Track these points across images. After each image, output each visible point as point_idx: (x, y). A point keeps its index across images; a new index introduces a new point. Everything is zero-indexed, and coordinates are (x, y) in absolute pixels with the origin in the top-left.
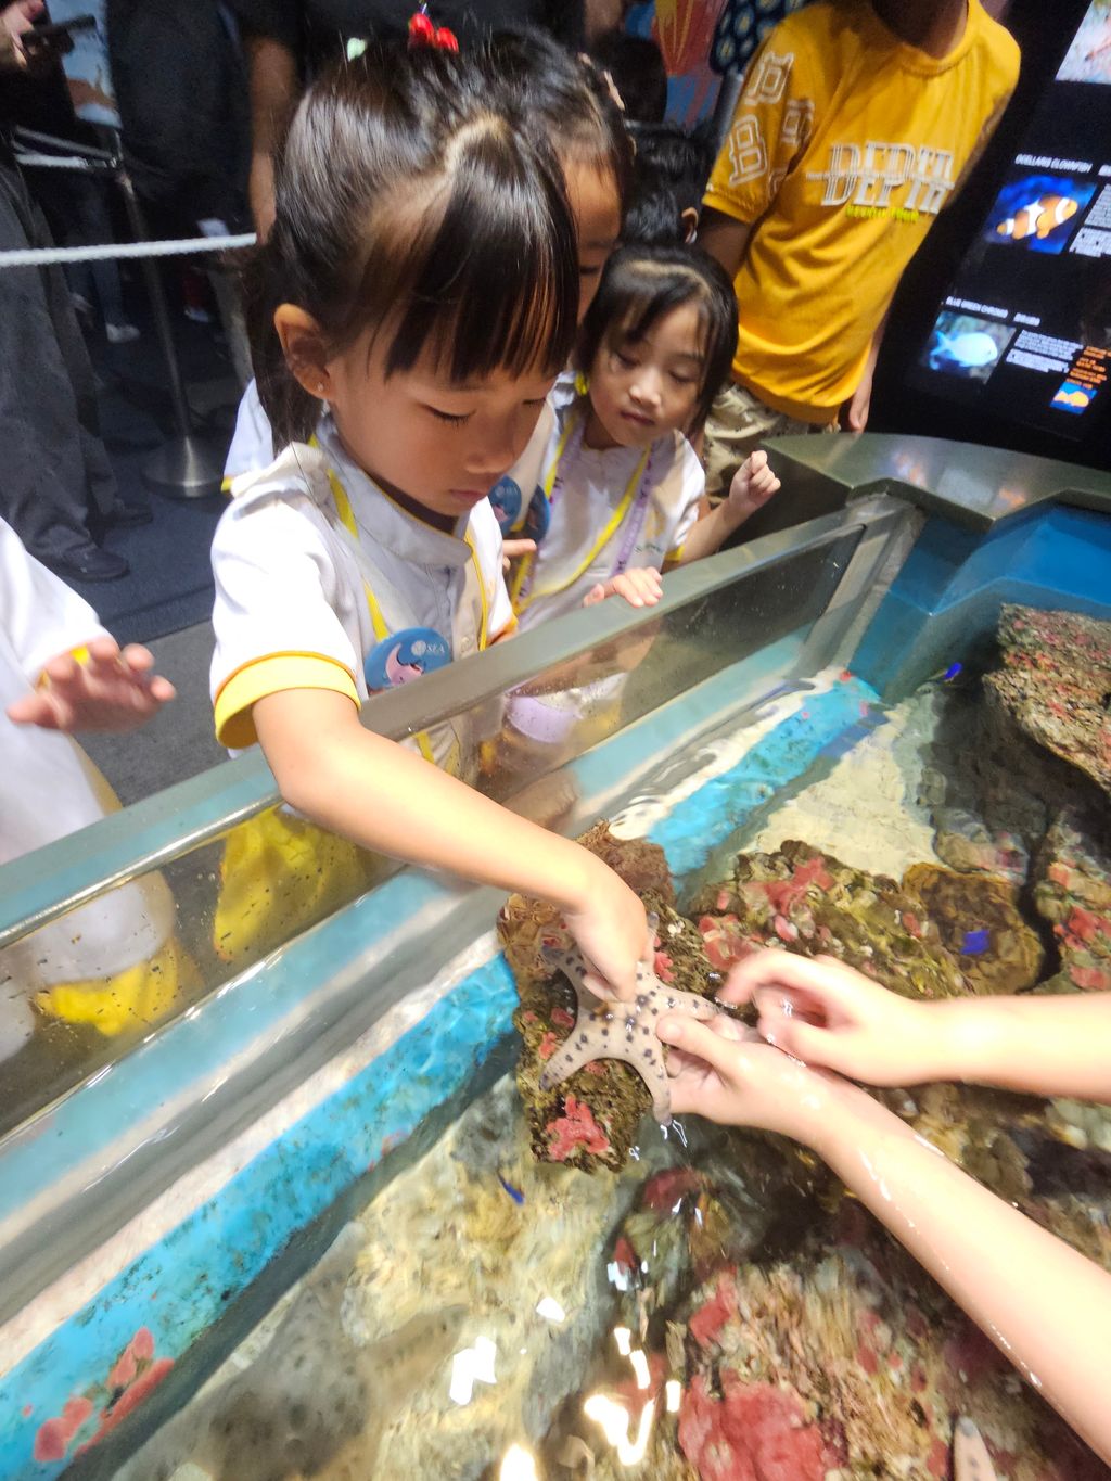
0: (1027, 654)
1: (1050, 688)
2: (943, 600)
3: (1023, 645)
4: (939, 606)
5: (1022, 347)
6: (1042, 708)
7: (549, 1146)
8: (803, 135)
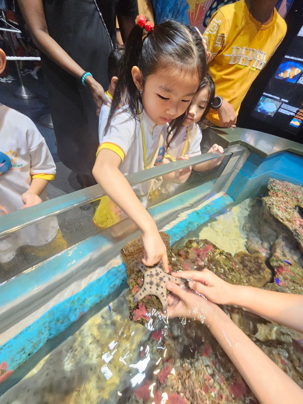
0: (275, 193)
1: (281, 202)
2: (253, 176)
3: (275, 190)
4: (252, 177)
5: (283, 108)
6: (277, 208)
7: (133, 317)
8: (223, 45)
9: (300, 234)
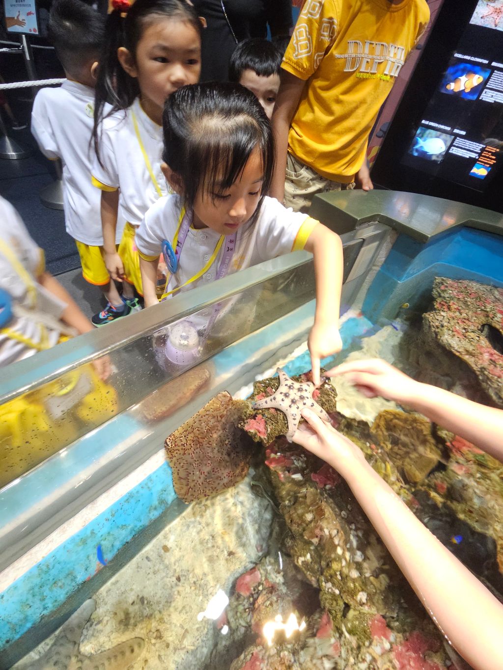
0: (446, 303)
1: (456, 321)
2: (405, 276)
3: (444, 298)
4: (404, 278)
5: (457, 145)
6: (450, 332)
8: (332, 37)
9: (492, 377)
